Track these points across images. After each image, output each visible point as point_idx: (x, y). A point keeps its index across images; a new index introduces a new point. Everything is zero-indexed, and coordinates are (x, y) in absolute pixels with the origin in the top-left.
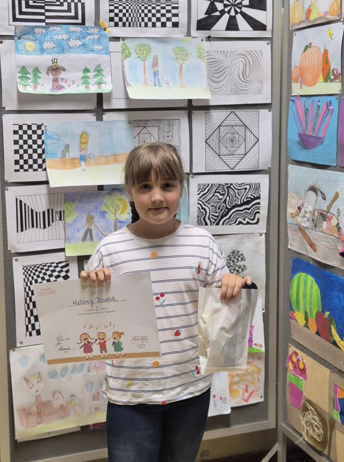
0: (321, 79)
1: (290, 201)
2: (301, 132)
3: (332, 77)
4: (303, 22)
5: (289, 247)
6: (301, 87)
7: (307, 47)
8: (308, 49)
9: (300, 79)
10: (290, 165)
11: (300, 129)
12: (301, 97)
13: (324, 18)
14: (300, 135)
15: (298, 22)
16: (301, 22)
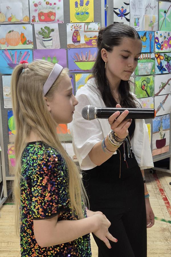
0: (21, 43)
1: (4, 90)
2: (9, 63)
3: (28, 43)
4: (6, 22)
5: (5, 108)
6: (8, 46)
7: (10, 32)
8: (12, 32)
9: (6, 43)
10: (3, 76)
11: (8, 62)
12: (8, 50)
13: (21, 22)
14: (8, 64)
15: (2, 21)
16: (4, 22)
